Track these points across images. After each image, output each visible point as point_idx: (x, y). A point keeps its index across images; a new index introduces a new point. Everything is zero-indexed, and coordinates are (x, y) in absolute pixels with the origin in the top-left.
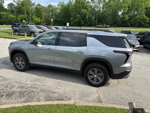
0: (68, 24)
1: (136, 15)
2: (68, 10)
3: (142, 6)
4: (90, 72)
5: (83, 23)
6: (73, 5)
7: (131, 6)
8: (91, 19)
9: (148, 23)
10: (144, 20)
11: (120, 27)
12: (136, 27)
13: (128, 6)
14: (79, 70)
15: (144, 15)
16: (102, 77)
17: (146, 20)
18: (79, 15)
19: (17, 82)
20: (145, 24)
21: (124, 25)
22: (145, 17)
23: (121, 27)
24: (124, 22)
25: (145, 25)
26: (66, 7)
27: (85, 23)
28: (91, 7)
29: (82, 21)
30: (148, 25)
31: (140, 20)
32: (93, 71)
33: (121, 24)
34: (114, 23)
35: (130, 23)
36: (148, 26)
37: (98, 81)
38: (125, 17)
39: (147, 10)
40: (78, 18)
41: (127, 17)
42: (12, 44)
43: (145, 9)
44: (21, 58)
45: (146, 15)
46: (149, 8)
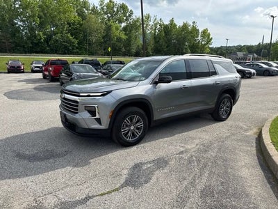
1: (55, 34)
3: (61, 19)
7: (43, 16)
9: (77, 48)
10: (70, 42)
13: (39, 15)
15: (69, 35)
17: (73, 43)
20: (73, 49)
21: (39, 49)
22: (71, 37)
24: (37, 44)
30: (78, 50)
31: (64, 42)
34: (17, 45)
35: (49, 46)
36: (78, 52)
39: (70, 26)
41: (41, 35)
42: (109, 92)
43: (68, 23)
44: (136, 117)
45: (72, 35)
46: (73, 24)
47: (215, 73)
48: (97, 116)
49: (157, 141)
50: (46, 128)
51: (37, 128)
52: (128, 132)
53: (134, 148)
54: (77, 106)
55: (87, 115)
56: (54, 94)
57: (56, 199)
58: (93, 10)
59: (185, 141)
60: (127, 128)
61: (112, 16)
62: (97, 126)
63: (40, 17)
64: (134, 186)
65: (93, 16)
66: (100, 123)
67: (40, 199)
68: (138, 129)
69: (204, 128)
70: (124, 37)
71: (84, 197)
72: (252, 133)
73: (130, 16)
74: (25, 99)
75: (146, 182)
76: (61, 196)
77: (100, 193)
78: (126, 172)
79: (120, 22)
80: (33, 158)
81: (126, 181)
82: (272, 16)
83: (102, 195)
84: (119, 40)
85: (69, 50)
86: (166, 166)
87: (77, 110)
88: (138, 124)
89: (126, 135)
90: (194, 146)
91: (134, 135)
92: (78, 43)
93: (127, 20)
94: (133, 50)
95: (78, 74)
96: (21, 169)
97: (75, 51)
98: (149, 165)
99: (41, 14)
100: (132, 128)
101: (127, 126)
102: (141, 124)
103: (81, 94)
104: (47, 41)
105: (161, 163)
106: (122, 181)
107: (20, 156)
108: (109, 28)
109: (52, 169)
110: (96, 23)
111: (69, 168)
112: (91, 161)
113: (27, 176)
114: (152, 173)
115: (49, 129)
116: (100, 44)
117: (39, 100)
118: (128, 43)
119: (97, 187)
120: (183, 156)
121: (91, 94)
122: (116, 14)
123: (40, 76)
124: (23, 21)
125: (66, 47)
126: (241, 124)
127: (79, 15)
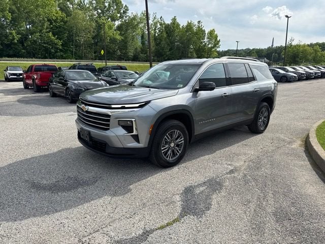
3: (39, 15)
4: (260, 115)
9: (61, 50)
10: (54, 45)
11: (4, 58)
13: (10, 9)
15: (50, 34)
17: (56, 44)
20: (56, 52)
21: (11, 52)
22: (53, 37)
23: (7, 58)
24: (9, 45)
25: (57, 54)
30: (62, 53)
31: (45, 43)
32: (262, 112)
35: (25, 48)
36: (62, 56)
38: (10, 33)
39: (51, 23)
41: (15, 34)
42: (147, 103)
43: (49, 20)
44: (177, 132)
45: (54, 35)
46: (55, 21)
47: (253, 79)
48: (135, 133)
49: (198, 159)
50: (56, 150)
51: (45, 151)
52: (168, 150)
53: (175, 169)
54: (109, 121)
55: (121, 132)
56: (47, 108)
57: (106, 238)
58: (79, 5)
59: (230, 158)
60: (167, 146)
61: (103, 12)
62: (134, 144)
63: (12, 12)
64: (195, 214)
65: (80, 12)
66: (138, 141)
67: (86, 239)
68: (178, 146)
69: (244, 142)
70: (118, 37)
71: (141, 232)
72: (298, 145)
73: (124, 12)
74: (11, 114)
75: (208, 209)
76: (112, 234)
77: (158, 225)
78: (178, 198)
79: (114, 20)
80: (55, 188)
81: (183, 209)
82: (287, 16)
83: (162, 228)
84: (113, 41)
85: (50, 53)
86: (221, 189)
87: (108, 125)
88: (178, 140)
89: (166, 153)
90: (242, 163)
91: (174, 154)
92: (62, 45)
93: (121, 17)
94: (130, 54)
95: (76, 82)
96: (46, 203)
98: (202, 189)
99: (14, 7)
100: (172, 145)
101: (166, 143)
102: (181, 141)
103: (113, 106)
104: (21, 41)
105: (214, 185)
106: (179, 210)
107: (37, 187)
108: (100, 27)
109: (86, 200)
110: (84, 20)
111: (107, 198)
112: (131, 187)
113: (57, 211)
114: (208, 197)
115: (60, 151)
116: (90, 46)
117: (32, 115)
118: (124, 45)
119: (152, 219)
120: (236, 175)
121: (126, 106)
122: (108, 10)
123: (20, 85)
125: (46, 50)
126: (282, 136)
127: (61, 9)
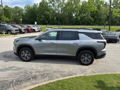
0: (36, 23)
1: (85, 17)
2: (34, 11)
3: (88, 10)
4: (83, 56)
5: (47, 22)
6: (38, 8)
7: (81, 10)
8: (53, 19)
9: (93, 22)
10: (90, 20)
12: (85, 25)
14: (75, 55)
15: (90, 17)
16: (90, 59)
18: (43, 16)
19: (30, 69)
24: (77, 21)
26: (32, 9)
27: (49, 22)
28: (52, 10)
29: (46, 21)
31: (88, 20)
32: (84, 55)
33: (76, 23)
34: (71, 22)
35: (82, 22)
37: (87, 61)
38: (78, 18)
40: (43, 18)
42: (18, 41)
43: (91, 12)
44: (27, 52)
46: (93, 12)
48: (14, 48)
58: (105, 5)
65: (104, 7)
70: (119, 16)
84: (116, 17)
85: (89, 23)
88: (28, 54)
92: (94, 20)
97: (92, 24)
100: (26, 55)
104: (81, 20)
124: (74, 13)
127: (97, 8)
